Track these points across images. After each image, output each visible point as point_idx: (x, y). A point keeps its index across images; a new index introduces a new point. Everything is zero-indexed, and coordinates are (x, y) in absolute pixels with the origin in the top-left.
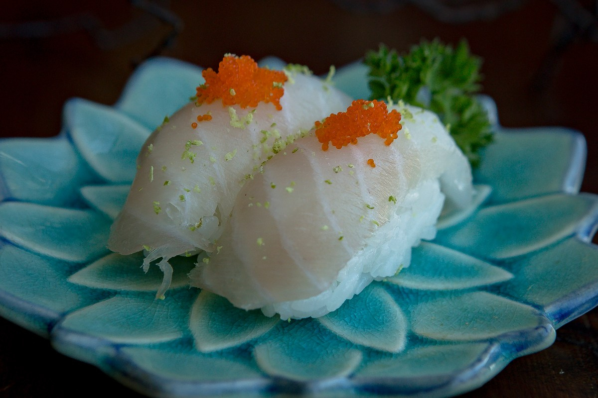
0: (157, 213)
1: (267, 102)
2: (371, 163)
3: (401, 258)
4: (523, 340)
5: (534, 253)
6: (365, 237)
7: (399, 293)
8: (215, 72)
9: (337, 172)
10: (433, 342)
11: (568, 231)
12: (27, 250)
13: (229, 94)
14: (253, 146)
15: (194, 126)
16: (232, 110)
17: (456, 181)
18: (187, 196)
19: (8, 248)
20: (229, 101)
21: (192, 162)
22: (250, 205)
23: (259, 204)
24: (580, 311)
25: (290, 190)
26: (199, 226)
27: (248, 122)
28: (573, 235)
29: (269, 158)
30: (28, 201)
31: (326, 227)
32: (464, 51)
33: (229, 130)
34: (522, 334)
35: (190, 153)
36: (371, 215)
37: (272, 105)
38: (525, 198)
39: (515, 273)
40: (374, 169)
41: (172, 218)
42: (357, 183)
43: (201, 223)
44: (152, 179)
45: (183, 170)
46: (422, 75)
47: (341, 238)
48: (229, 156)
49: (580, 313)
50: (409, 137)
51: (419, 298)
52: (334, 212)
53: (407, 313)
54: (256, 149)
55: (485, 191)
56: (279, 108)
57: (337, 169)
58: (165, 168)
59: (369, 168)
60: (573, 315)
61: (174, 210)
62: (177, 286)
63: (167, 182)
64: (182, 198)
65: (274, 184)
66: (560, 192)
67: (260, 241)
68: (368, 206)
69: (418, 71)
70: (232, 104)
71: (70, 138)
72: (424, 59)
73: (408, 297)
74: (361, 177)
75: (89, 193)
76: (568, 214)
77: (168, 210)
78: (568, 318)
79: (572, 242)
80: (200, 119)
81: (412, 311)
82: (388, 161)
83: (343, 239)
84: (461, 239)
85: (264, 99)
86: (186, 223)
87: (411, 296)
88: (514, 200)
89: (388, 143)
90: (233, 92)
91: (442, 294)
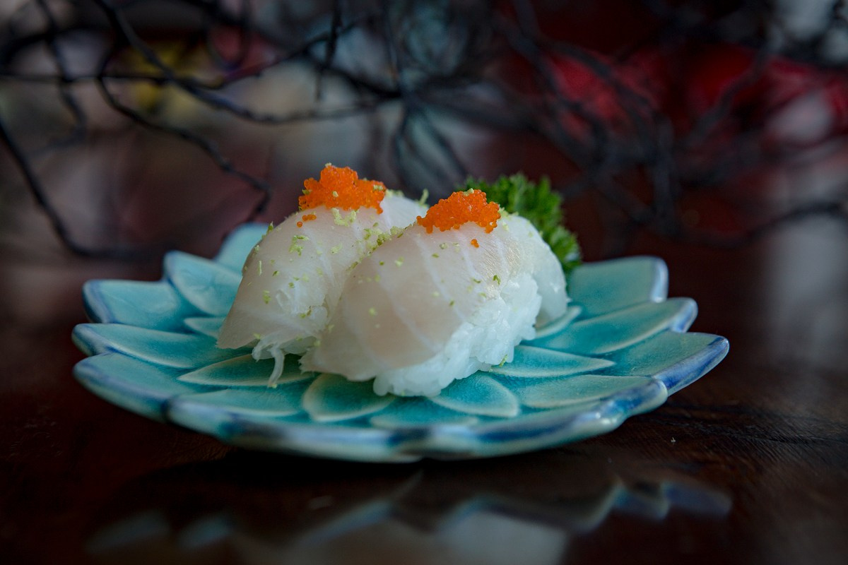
0: (267, 302)
1: (368, 206)
2: (475, 243)
3: (506, 347)
4: (636, 396)
5: (632, 347)
6: (476, 306)
7: (506, 381)
8: (316, 181)
9: (443, 248)
10: (545, 410)
11: (663, 326)
12: (135, 358)
13: (332, 196)
14: (357, 242)
15: (300, 225)
16: (336, 210)
17: (551, 284)
18: (296, 284)
19: (116, 356)
20: (333, 203)
21: (300, 254)
22: (360, 282)
23: (369, 280)
24: (686, 380)
25: (399, 263)
26: (309, 313)
27: (351, 221)
28: (667, 329)
29: (374, 249)
30: (132, 325)
31: (436, 294)
32: (546, 184)
33: (333, 228)
34: (635, 390)
35: (297, 246)
36: (477, 289)
37: (373, 209)
38: (615, 310)
39: (618, 361)
40: (478, 249)
41: (281, 305)
42: (463, 259)
43: (310, 311)
44: (261, 272)
45: (291, 262)
46: (510, 197)
47: (452, 303)
48: (335, 250)
49: (687, 383)
50: (507, 228)
51: (526, 384)
52: (443, 282)
53: (517, 394)
54: (360, 243)
55: (576, 311)
56: (380, 211)
57: (443, 246)
58: (273, 261)
59: (473, 248)
60: (679, 384)
61: (284, 298)
62: (287, 381)
63: (276, 273)
64: (292, 285)
65: (382, 262)
66: (648, 301)
67: (372, 311)
68: (475, 280)
69: (506, 194)
70: (335, 206)
71: (170, 282)
72: (511, 185)
73: (516, 383)
74: (466, 254)
75: (191, 323)
76: (661, 314)
77: (278, 296)
78: (674, 387)
79: (667, 333)
80: (305, 219)
81: (521, 392)
82: (489, 245)
83: (454, 305)
84: (558, 343)
85: (365, 203)
86: (295, 311)
87: (518, 382)
88: (604, 314)
89: (489, 230)
90: (336, 194)
91: (548, 379)
